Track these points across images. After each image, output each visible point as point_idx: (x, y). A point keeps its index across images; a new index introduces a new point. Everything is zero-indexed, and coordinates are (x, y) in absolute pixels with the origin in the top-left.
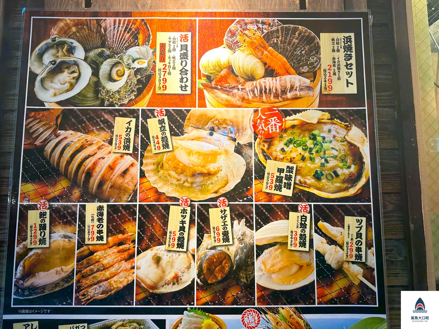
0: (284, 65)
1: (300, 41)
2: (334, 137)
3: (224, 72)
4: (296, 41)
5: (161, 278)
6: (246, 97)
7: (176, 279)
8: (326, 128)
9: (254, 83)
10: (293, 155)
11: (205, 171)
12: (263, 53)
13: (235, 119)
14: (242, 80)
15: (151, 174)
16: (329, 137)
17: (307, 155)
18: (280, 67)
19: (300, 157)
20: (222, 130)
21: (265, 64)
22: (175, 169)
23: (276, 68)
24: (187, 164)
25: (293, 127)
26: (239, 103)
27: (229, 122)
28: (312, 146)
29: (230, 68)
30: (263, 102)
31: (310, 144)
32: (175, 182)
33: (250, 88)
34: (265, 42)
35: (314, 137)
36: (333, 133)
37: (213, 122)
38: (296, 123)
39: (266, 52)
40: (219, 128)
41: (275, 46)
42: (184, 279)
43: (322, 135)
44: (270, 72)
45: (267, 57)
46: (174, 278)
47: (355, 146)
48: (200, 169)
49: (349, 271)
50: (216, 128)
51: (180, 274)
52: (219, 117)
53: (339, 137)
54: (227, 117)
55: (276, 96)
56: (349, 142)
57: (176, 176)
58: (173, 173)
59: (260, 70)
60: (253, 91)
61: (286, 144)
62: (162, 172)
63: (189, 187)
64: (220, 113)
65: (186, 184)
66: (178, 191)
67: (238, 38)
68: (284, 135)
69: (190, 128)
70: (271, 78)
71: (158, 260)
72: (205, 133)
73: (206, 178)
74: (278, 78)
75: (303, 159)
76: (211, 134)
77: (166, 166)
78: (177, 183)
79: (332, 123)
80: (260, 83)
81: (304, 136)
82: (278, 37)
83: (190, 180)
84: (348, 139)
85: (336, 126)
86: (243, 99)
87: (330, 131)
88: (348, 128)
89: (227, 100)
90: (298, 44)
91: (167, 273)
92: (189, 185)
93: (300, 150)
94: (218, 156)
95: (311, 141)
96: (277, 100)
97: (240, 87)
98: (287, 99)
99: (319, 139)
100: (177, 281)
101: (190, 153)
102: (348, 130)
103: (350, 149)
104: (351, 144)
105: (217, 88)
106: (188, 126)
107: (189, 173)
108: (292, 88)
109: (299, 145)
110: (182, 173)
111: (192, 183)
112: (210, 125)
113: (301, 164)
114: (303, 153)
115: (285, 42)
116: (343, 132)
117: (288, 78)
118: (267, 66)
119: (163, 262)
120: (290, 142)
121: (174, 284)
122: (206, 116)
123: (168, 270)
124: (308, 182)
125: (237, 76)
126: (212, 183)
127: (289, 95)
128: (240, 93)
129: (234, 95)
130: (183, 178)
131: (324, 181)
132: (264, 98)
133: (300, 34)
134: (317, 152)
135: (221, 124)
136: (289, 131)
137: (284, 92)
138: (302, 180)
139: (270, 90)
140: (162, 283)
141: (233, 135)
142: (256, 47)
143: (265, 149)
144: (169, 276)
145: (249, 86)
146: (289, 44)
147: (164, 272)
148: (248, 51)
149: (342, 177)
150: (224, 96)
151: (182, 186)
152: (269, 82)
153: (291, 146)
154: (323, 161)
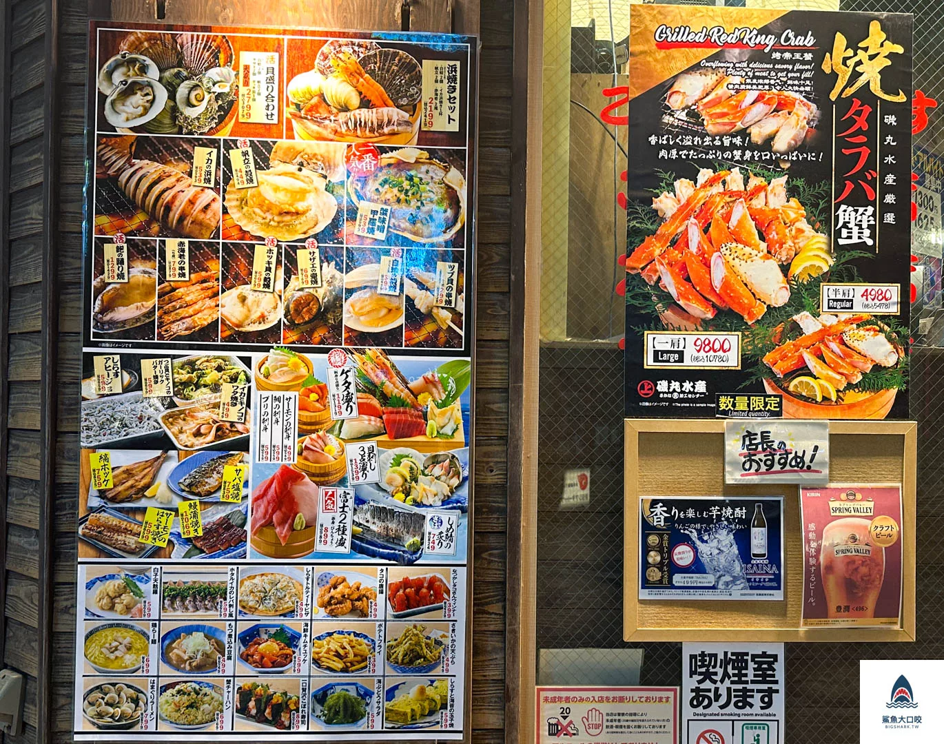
0: (381, 96)
1: (400, 68)
2: (432, 178)
3: (315, 100)
4: (396, 68)
5: (247, 317)
6: (339, 130)
7: (263, 318)
8: (424, 168)
9: (348, 114)
10: (388, 196)
11: (294, 211)
12: (358, 81)
13: (326, 155)
14: (335, 111)
15: (235, 210)
16: (426, 178)
17: (402, 196)
18: (377, 97)
19: (395, 198)
20: (312, 165)
21: (360, 93)
22: (261, 206)
23: (372, 98)
24: (273, 201)
25: (389, 165)
26: (331, 136)
27: (319, 157)
28: (408, 187)
29: (322, 96)
30: (357, 136)
31: (406, 185)
32: (260, 220)
33: (344, 120)
34: (361, 68)
35: (411, 179)
36: (431, 174)
37: (302, 157)
38: (392, 161)
39: (361, 80)
40: (308, 164)
41: (372, 73)
42: (270, 318)
43: (419, 176)
44: (366, 103)
45: (363, 85)
46: (260, 317)
47: (453, 189)
48: (286, 208)
49: (438, 315)
50: (305, 163)
51: (266, 314)
52: (309, 151)
53: (437, 179)
54: (317, 152)
55: (372, 130)
56: (447, 185)
57: (262, 214)
58: (258, 210)
59: (355, 101)
60: (347, 124)
61: (381, 184)
62: (246, 208)
63: (275, 227)
64: (309, 146)
65: (272, 223)
66: (263, 230)
67: (331, 62)
68: (380, 174)
69: (277, 162)
70: (366, 110)
71: (243, 299)
72: (293, 168)
73: (294, 217)
74: (374, 110)
75: (399, 201)
76: (300, 170)
77: (250, 202)
78: (263, 221)
79: (431, 164)
80: (354, 115)
81: (401, 176)
82: (376, 63)
83: (276, 218)
84: (446, 182)
85: (434, 167)
86: (336, 132)
87: (427, 172)
88: (446, 169)
89: (318, 133)
90: (398, 71)
91: (252, 313)
92: (276, 224)
93: (395, 190)
94: (307, 195)
95: (408, 182)
96: (372, 135)
97: (332, 118)
98: (384, 135)
99: (416, 180)
100: (264, 321)
101: (276, 189)
102: (447, 172)
103: (447, 192)
104: (449, 187)
105: (306, 118)
106: (274, 160)
107: (275, 211)
108: (389, 122)
109: (394, 186)
110: (268, 211)
111: (279, 222)
112: (299, 159)
113: (396, 207)
114: (398, 195)
115: (383, 69)
116: (441, 173)
117: (385, 110)
118: (362, 96)
119: (249, 301)
120: (385, 182)
121: (260, 323)
122: (294, 149)
123: (254, 309)
124: (403, 226)
125: (329, 106)
126: (300, 223)
127: (386, 130)
128: (332, 125)
129: (325, 127)
130: (269, 217)
131: (419, 225)
132: (359, 131)
133: (400, 60)
134: (413, 194)
135: (311, 159)
136: (384, 171)
137: (380, 126)
138: (396, 223)
139: (365, 123)
140: (249, 321)
141: (324, 172)
142: (351, 74)
143: (358, 188)
144: (255, 316)
145: (342, 117)
146: (388, 71)
147: (249, 311)
148: (342, 77)
149: (437, 222)
150: (314, 127)
151: (268, 225)
152: (364, 114)
153: (387, 186)
154: (419, 204)
